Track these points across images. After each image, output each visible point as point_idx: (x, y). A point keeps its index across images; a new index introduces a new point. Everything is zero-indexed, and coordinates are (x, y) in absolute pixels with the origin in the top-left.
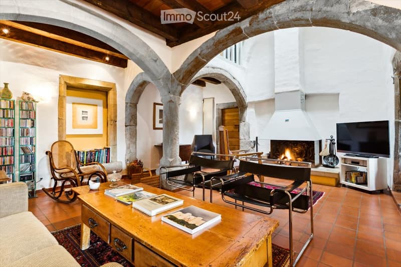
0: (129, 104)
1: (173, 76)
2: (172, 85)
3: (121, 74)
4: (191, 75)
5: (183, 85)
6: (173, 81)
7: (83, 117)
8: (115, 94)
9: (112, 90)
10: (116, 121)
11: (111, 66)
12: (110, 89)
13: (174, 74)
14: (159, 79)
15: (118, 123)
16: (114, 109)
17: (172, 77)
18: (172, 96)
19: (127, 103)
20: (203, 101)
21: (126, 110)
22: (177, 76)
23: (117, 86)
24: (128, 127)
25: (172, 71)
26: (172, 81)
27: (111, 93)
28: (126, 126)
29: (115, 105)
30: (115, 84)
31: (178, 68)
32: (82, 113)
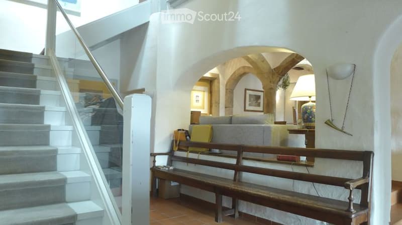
0: (228, 90)
1: (274, 71)
2: (272, 77)
7: (197, 100)
9: (217, 79)
10: (219, 104)
12: (215, 79)
13: (274, 69)
17: (272, 71)
18: (272, 84)
19: (226, 89)
21: (226, 95)
22: (277, 71)
23: (220, 76)
24: (228, 109)
25: (272, 67)
26: (272, 74)
27: (215, 83)
28: (226, 107)
31: (277, 65)
32: (195, 97)
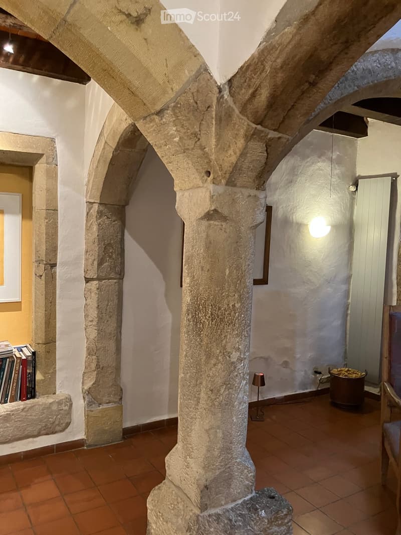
0: (95, 207)
1: (226, 94)
2: (219, 137)
3: (71, 103)
4: (313, 84)
5: (272, 134)
6: (224, 119)
8: (52, 175)
9: (43, 159)
10: (54, 265)
11: (36, 78)
12: (38, 157)
13: (230, 81)
14: (160, 113)
15: (59, 270)
16: (47, 226)
17: (220, 98)
18: (220, 189)
19: (90, 204)
20: (356, 184)
22: (246, 94)
23: (59, 146)
24: (93, 284)
26: (219, 120)
28: (86, 281)
29: (52, 212)
30: (53, 140)
31: (248, 51)
